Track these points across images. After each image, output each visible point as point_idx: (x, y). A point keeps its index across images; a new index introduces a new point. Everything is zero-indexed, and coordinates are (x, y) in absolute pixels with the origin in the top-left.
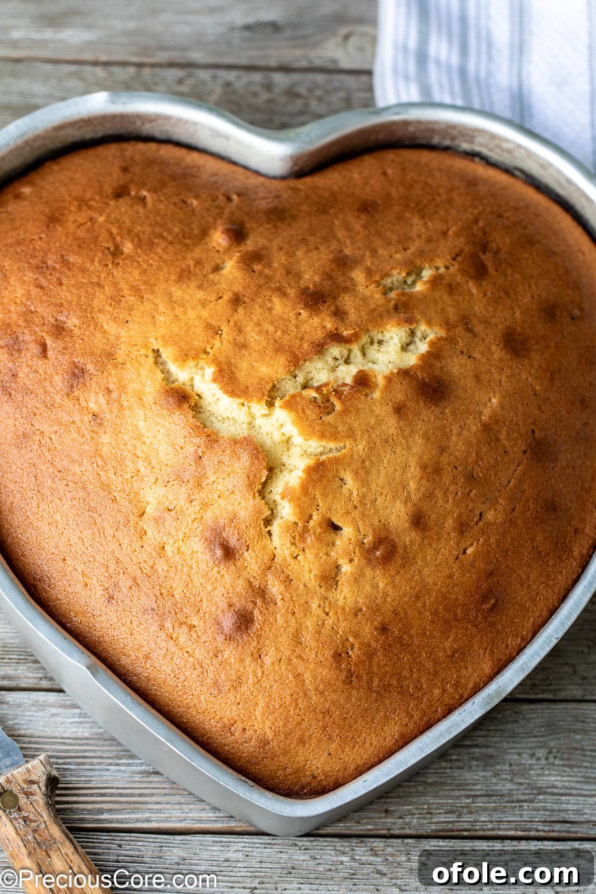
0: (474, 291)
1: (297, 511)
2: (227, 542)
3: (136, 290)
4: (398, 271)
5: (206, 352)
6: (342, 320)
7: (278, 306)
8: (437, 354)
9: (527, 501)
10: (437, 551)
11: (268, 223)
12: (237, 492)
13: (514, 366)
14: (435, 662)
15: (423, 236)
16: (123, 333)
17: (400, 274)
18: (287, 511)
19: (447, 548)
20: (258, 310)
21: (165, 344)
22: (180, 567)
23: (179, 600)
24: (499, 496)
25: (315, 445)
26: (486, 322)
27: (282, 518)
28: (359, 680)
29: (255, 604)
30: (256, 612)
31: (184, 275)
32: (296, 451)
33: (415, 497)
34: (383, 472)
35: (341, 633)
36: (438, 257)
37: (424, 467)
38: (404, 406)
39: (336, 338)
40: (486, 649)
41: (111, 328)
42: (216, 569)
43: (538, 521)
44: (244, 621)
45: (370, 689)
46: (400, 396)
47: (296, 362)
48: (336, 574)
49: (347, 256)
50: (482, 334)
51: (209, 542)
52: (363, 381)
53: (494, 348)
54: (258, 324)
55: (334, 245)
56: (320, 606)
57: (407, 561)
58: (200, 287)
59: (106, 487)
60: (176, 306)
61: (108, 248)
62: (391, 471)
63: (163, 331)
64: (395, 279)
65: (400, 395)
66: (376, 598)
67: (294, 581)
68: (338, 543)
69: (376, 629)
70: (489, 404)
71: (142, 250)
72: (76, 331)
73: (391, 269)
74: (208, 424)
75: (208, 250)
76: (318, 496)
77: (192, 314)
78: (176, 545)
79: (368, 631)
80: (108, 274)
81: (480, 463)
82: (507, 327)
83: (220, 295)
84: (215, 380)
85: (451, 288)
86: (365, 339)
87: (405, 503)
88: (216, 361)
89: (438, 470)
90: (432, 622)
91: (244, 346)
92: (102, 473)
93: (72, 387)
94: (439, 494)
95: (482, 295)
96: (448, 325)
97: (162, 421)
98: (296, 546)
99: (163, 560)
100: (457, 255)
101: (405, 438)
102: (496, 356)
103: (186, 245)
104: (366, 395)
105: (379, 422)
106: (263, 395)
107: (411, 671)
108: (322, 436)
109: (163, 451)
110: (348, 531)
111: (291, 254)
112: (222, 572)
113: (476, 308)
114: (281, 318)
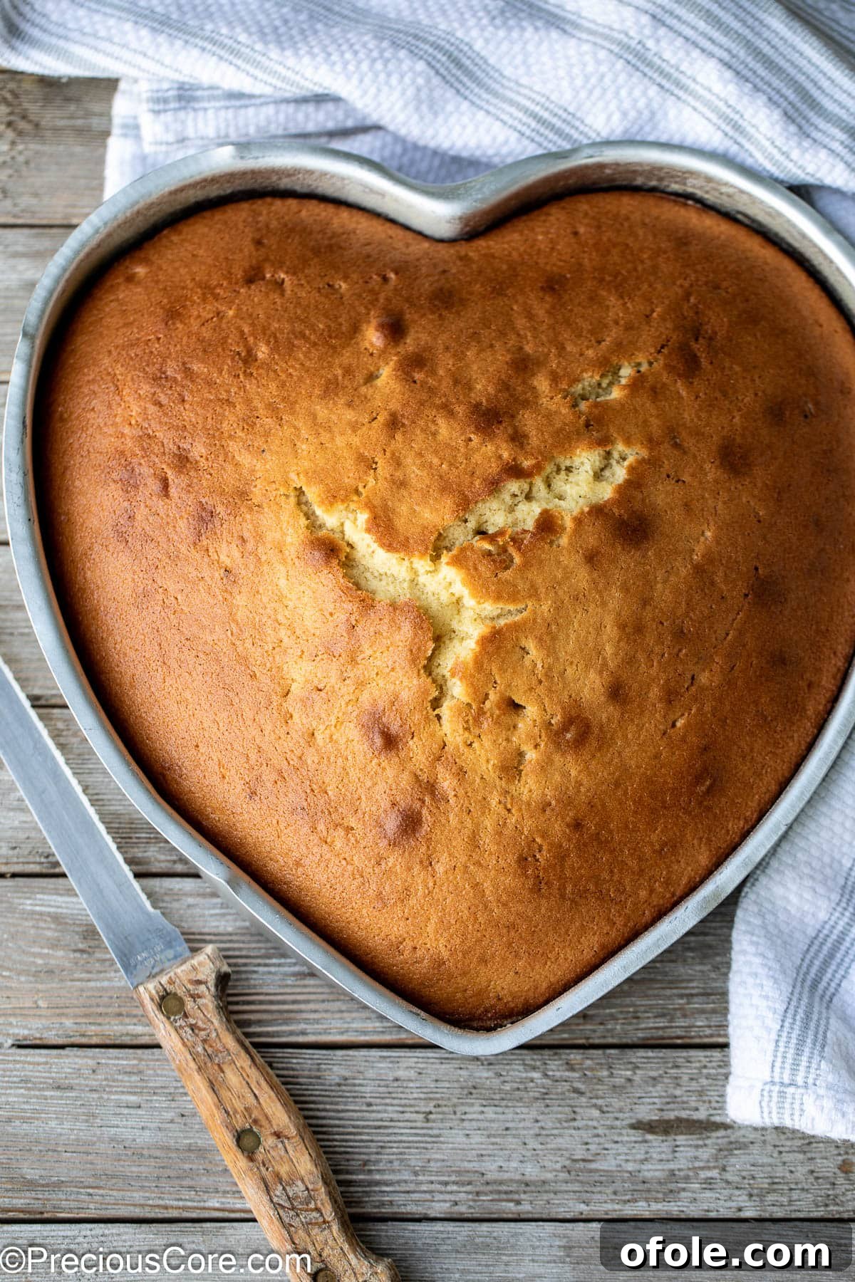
0: (684, 394)
1: (471, 690)
2: (388, 729)
3: (272, 409)
4: (590, 374)
5: (357, 492)
6: (522, 446)
7: (445, 429)
8: (638, 483)
9: (749, 656)
10: (640, 728)
11: (433, 313)
12: (398, 669)
13: (733, 488)
14: (640, 859)
15: (622, 322)
16: (258, 466)
17: (592, 377)
18: (458, 690)
19: (652, 723)
20: (419, 436)
21: (309, 483)
22: (332, 759)
23: (333, 798)
24: (716, 652)
25: (490, 608)
26: (697, 433)
27: (453, 697)
28: (549, 888)
29: (423, 802)
30: (425, 812)
31: (331, 389)
32: (467, 615)
33: (611, 665)
34: (573, 636)
35: (526, 833)
36: (639, 349)
37: (622, 627)
38: (598, 553)
39: (515, 471)
40: (701, 839)
41: (245, 459)
42: (375, 761)
43: (763, 679)
44: (411, 823)
45: (563, 896)
46: (592, 541)
47: (465, 504)
48: (520, 763)
49: (528, 355)
50: (693, 449)
51: (366, 729)
52: (547, 525)
53: (707, 466)
54: (420, 455)
55: (512, 341)
56: (500, 802)
57: (604, 743)
58: (349, 405)
59: (244, 660)
60: (321, 430)
61: (239, 353)
62: (583, 634)
63: (306, 464)
64: (586, 384)
65: (592, 539)
66: (568, 788)
67: (469, 773)
68: (520, 725)
69: (568, 826)
70: (702, 539)
71: (279, 355)
72: (203, 463)
73: (582, 372)
74: (363, 582)
75: (359, 353)
76: (495, 671)
77: (340, 441)
78: (328, 732)
79: (558, 828)
80: (240, 388)
81: (691, 614)
82: (724, 438)
83: (374, 415)
84: (368, 530)
85: (656, 392)
86: (549, 468)
87: (601, 672)
88: (370, 506)
89: (639, 629)
90: (635, 812)
91: (403, 484)
92: (238, 643)
93: (199, 535)
94: (641, 657)
95: (693, 398)
96: (651, 442)
97: (306, 580)
98: (470, 732)
99: (312, 750)
100: (663, 347)
101: (599, 592)
102: (710, 477)
103: (334, 348)
104: (552, 542)
105: (567, 577)
106: (427, 548)
107: (612, 872)
108: (498, 597)
109: (310, 618)
110: (531, 711)
111: (459, 356)
112: (383, 764)
113: (686, 415)
114: (448, 445)
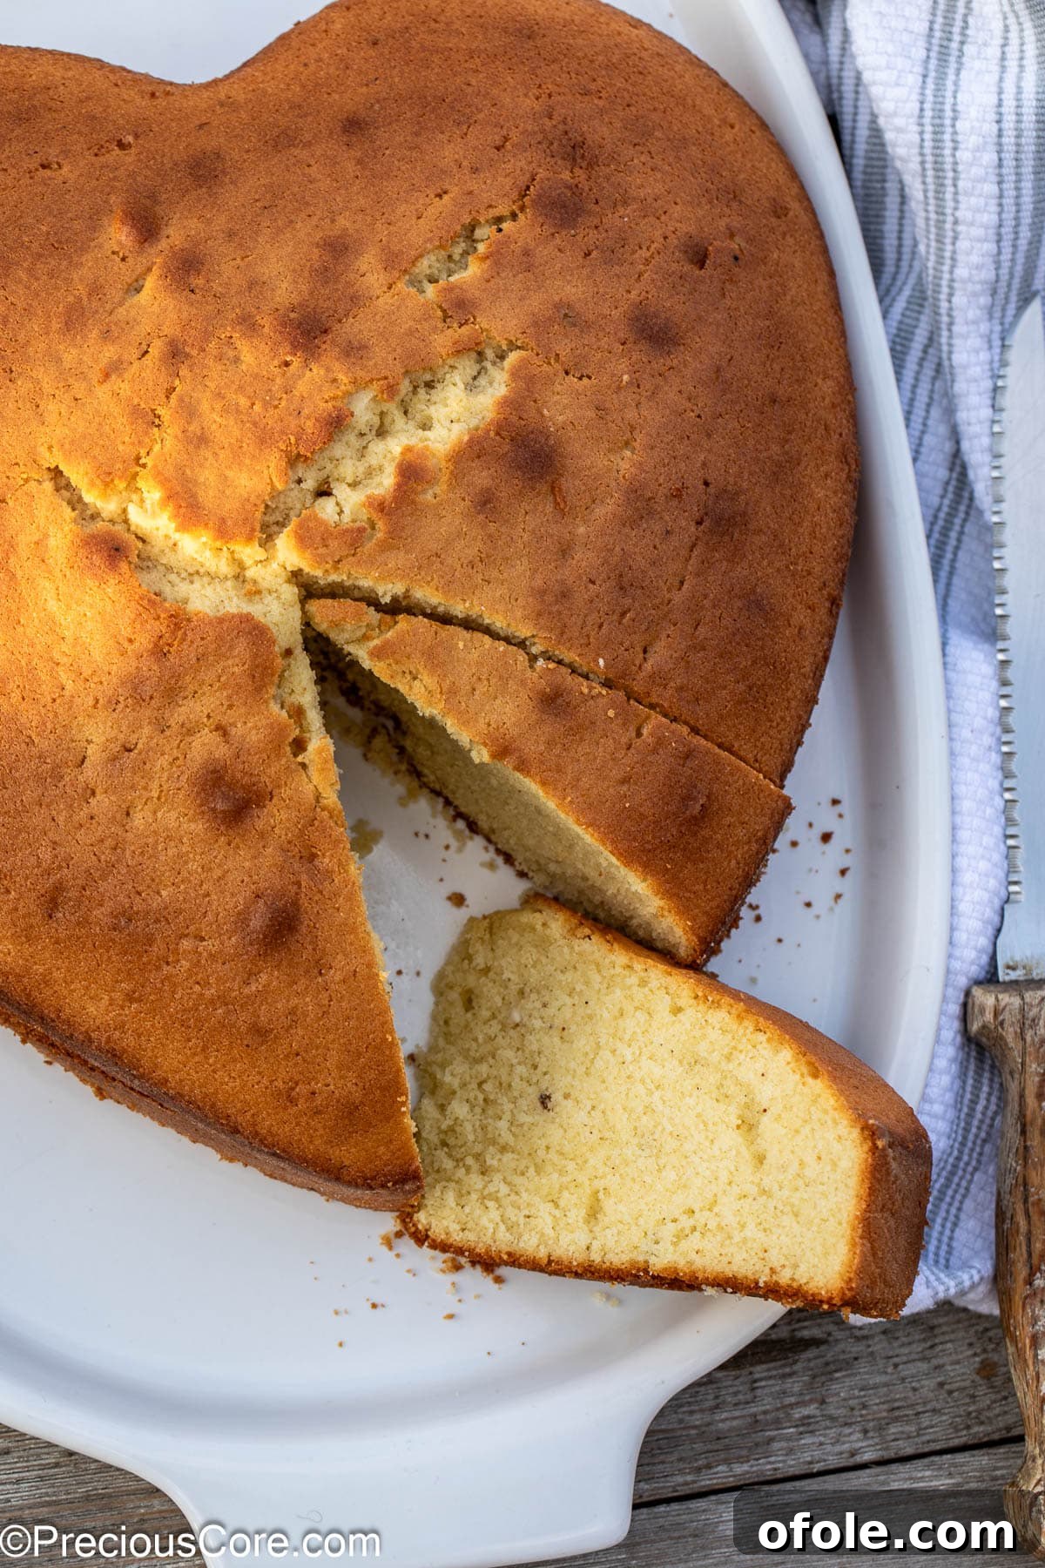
0: (568, 252)
2: (235, 791)
4: (436, 243)
5: (140, 464)
7: (248, 353)
8: (528, 389)
11: (197, 187)
12: (237, 705)
15: (465, 163)
19: (609, 737)
20: (215, 369)
21: (66, 459)
22: (160, 844)
30: (303, 901)
31: (74, 318)
37: (539, 596)
38: (491, 496)
42: (223, 839)
44: (285, 920)
46: (480, 482)
49: (345, 232)
50: (595, 330)
51: (203, 796)
52: (414, 470)
53: (617, 350)
58: (106, 337)
60: (71, 380)
63: (59, 431)
64: (433, 258)
65: (479, 478)
70: (627, 454)
74: (167, 589)
75: (105, 259)
78: (148, 808)
82: (632, 307)
83: (144, 347)
86: (404, 389)
88: (160, 479)
96: (535, 327)
97: (85, 597)
99: (131, 835)
100: (527, 189)
102: (624, 365)
103: (68, 257)
106: (252, 530)
109: (100, 651)
112: (234, 842)
